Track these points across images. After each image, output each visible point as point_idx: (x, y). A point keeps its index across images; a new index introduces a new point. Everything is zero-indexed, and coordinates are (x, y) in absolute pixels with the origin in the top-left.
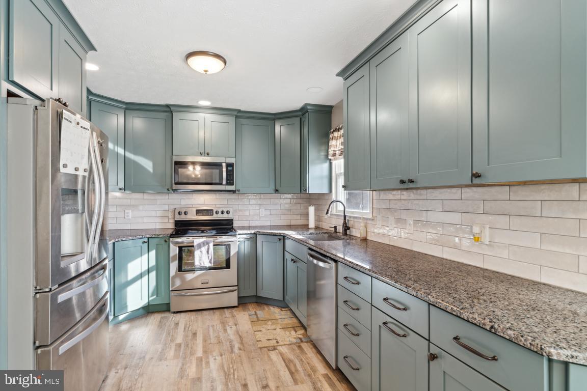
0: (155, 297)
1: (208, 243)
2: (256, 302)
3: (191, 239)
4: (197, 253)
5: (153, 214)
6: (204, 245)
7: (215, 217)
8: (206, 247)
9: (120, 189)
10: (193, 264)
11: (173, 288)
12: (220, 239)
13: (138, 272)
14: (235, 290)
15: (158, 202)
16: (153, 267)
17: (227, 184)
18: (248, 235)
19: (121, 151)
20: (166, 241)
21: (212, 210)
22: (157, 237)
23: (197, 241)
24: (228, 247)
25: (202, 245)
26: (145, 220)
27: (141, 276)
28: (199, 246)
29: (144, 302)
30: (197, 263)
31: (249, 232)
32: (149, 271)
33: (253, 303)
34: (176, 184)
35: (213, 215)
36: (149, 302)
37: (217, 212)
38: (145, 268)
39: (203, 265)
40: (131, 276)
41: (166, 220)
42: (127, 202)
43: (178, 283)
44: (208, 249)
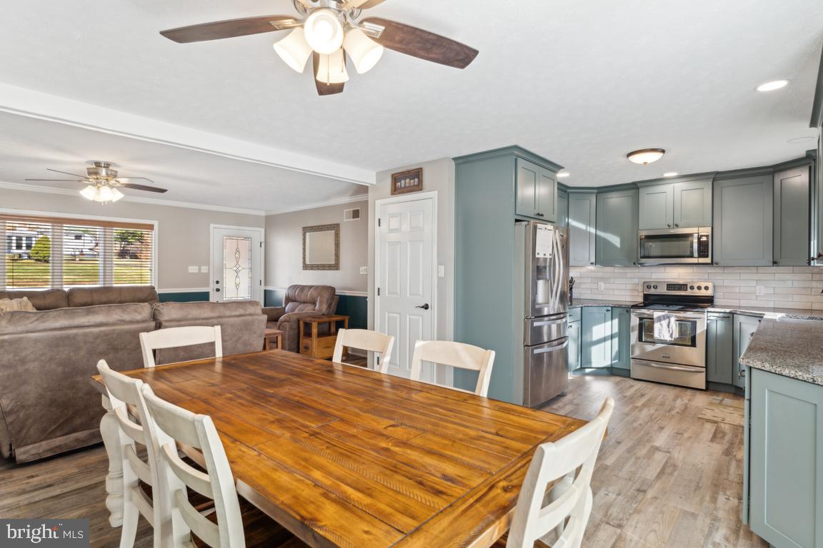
0: (617, 361)
1: (669, 317)
2: (735, 394)
3: (652, 311)
4: (657, 326)
5: (624, 287)
6: (664, 319)
7: (689, 292)
8: (667, 321)
9: (592, 264)
10: (652, 336)
11: (633, 356)
12: (682, 315)
13: (602, 336)
14: (702, 372)
15: (629, 275)
16: (615, 334)
17: (700, 256)
18: (721, 314)
19: (593, 230)
20: (627, 311)
21: (686, 285)
22: (620, 307)
23: (657, 314)
24: (694, 324)
25: (662, 318)
26: (616, 292)
27: (604, 339)
28: (659, 319)
29: (607, 363)
30: (656, 335)
31: (723, 310)
32: (612, 337)
33: (730, 393)
34: (642, 257)
35: (686, 290)
36: (611, 365)
37: (692, 288)
38: (609, 333)
39: (662, 338)
40: (595, 338)
41: (637, 294)
42: (600, 275)
43: (637, 353)
44: (669, 323)
